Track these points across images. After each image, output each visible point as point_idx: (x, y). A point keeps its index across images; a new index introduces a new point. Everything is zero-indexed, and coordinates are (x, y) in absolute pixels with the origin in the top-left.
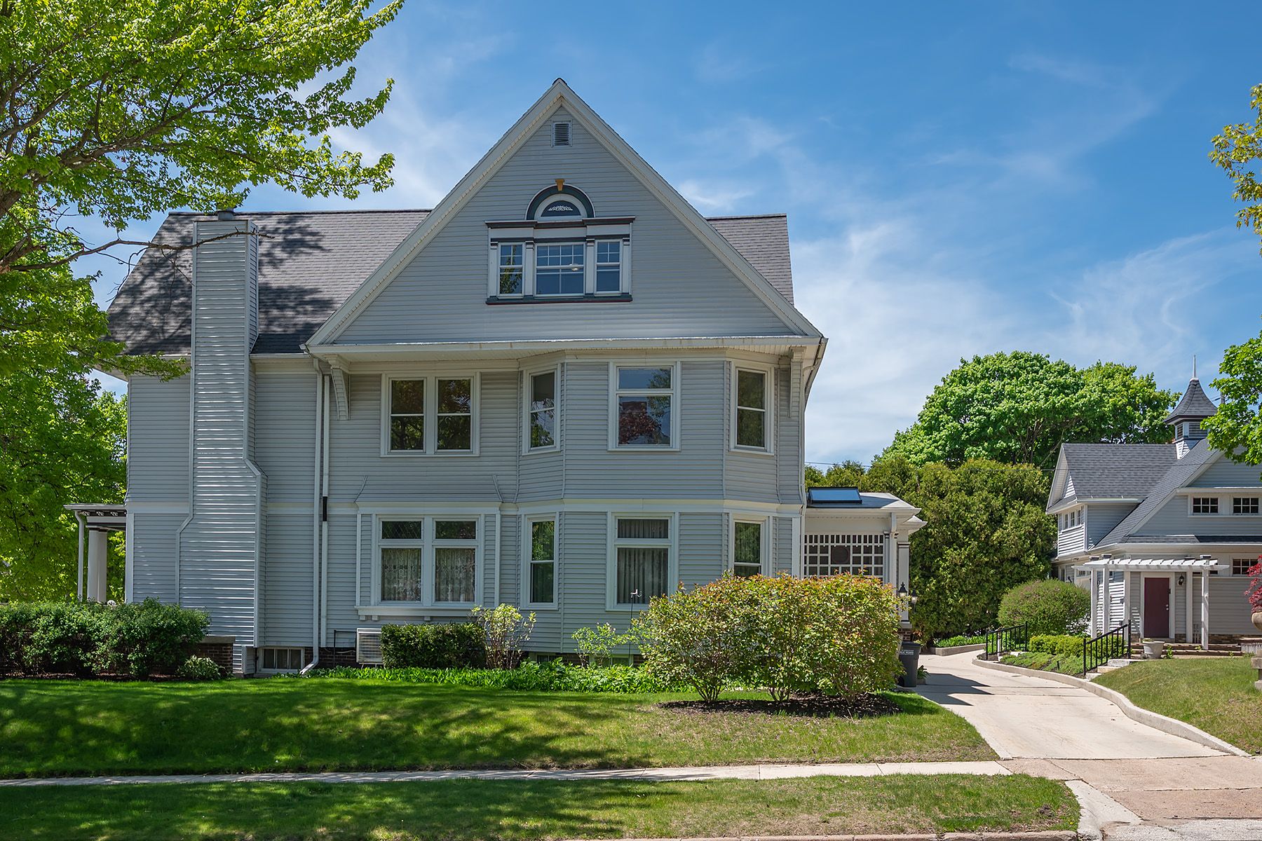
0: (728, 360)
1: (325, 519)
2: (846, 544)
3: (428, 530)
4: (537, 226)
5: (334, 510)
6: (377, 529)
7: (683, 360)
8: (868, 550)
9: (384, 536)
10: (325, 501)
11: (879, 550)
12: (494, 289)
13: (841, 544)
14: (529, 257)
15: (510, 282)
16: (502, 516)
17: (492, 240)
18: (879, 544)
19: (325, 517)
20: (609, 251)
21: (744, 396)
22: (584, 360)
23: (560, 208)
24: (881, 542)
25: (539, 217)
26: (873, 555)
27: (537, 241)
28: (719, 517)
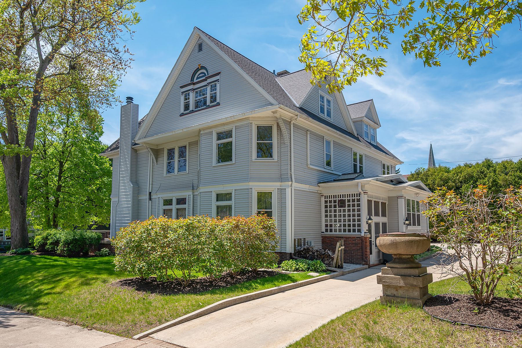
0: (251, 122)
1: (150, 200)
2: (344, 199)
3: (174, 202)
4: (194, 84)
5: (153, 197)
6: (162, 202)
7: (235, 125)
8: (353, 201)
9: (164, 205)
10: (150, 193)
11: (359, 200)
12: (182, 110)
13: (342, 198)
14: (192, 96)
15: (187, 107)
16: (194, 195)
17: (182, 92)
18: (358, 198)
19: (150, 199)
20: (214, 88)
21: (260, 137)
22: (207, 131)
23: (201, 75)
24: (359, 197)
25: (195, 81)
26: (356, 203)
27: (194, 89)
28: (247, 190)
